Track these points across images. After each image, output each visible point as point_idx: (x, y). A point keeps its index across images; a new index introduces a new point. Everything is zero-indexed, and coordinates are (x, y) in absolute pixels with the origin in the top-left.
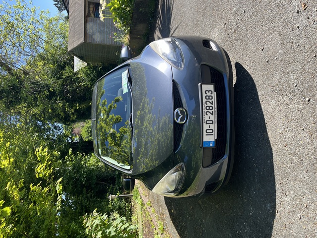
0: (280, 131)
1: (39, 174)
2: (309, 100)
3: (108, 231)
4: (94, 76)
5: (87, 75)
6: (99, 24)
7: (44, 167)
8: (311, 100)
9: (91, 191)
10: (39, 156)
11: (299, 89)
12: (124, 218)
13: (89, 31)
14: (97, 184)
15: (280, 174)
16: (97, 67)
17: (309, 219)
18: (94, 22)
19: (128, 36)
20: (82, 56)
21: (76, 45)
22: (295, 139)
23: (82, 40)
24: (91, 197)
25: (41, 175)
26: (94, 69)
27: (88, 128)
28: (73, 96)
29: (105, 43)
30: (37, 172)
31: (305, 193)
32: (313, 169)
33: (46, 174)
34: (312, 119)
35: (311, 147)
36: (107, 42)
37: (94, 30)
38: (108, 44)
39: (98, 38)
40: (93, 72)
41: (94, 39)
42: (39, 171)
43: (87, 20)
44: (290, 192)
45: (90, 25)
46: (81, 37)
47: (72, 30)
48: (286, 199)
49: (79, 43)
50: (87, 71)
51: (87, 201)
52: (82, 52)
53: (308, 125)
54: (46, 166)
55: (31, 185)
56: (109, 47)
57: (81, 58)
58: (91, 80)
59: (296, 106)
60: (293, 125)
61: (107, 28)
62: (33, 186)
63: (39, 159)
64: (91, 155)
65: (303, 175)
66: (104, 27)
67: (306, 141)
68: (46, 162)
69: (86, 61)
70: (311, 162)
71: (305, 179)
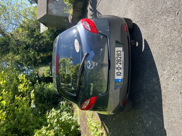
0: (162, 36)
1: (20, 89)
2: (178, 13)
3: (60, 119)
4: (52, 35)
5: (48, 34)
6: (55, 4)
7: (23, 86)
8: (179, 13)
9: (50, 102)
10: (21, 79)
11: (172, 9)
12: (69, 114)
13: (50, 8)
14: (53, 98)
15: (161, 60)
16: (54, 30)
17: (178, 79)
18: (52, 3)
19: (72, 10)
20: (45, 23)
21: (42, 16)
22: (170, 37)
23: (45, 13)
24: (50, 105)
25: (21, 91)
26: (52, 31)
27: (47, 71)
28: (39, 49)
29: (59, 15)
30: (19, 89)
31: (176, 65)
32: (181, 50)
33: (24, 90)
34: (180, 23)
35: (180, 38)
36: (60, 14)
37: (52, 7)
38: (60, 15)
39: (54, 12)
40: (51, 33)
41: (52, 13)
42: (20, 88)
43: (48, 1)
44: (167, 67)
45: (50, 4)
46: (45, 11)
47: (40, 7)
48: (165, 72)
49: (44, 14)
50: (48, 32)
51: (48, 107)
52: (45, 20)
53: (177, 27)
54: (24, 85)
55: (16, 96)
56: (61, 17)
57: (45, 24)
58: (50, 37)
59: (171, 19)
60: (169, 29)
61: (60, 6)
62: (17, 96)
63: (20, 81)
64: (49, 84)
65: (175, 55)
66: (58, 6)
67: (176, 36)
68: (24, 83)
69: (47, 27)
70: (179, 47)
71: (176, 57)
